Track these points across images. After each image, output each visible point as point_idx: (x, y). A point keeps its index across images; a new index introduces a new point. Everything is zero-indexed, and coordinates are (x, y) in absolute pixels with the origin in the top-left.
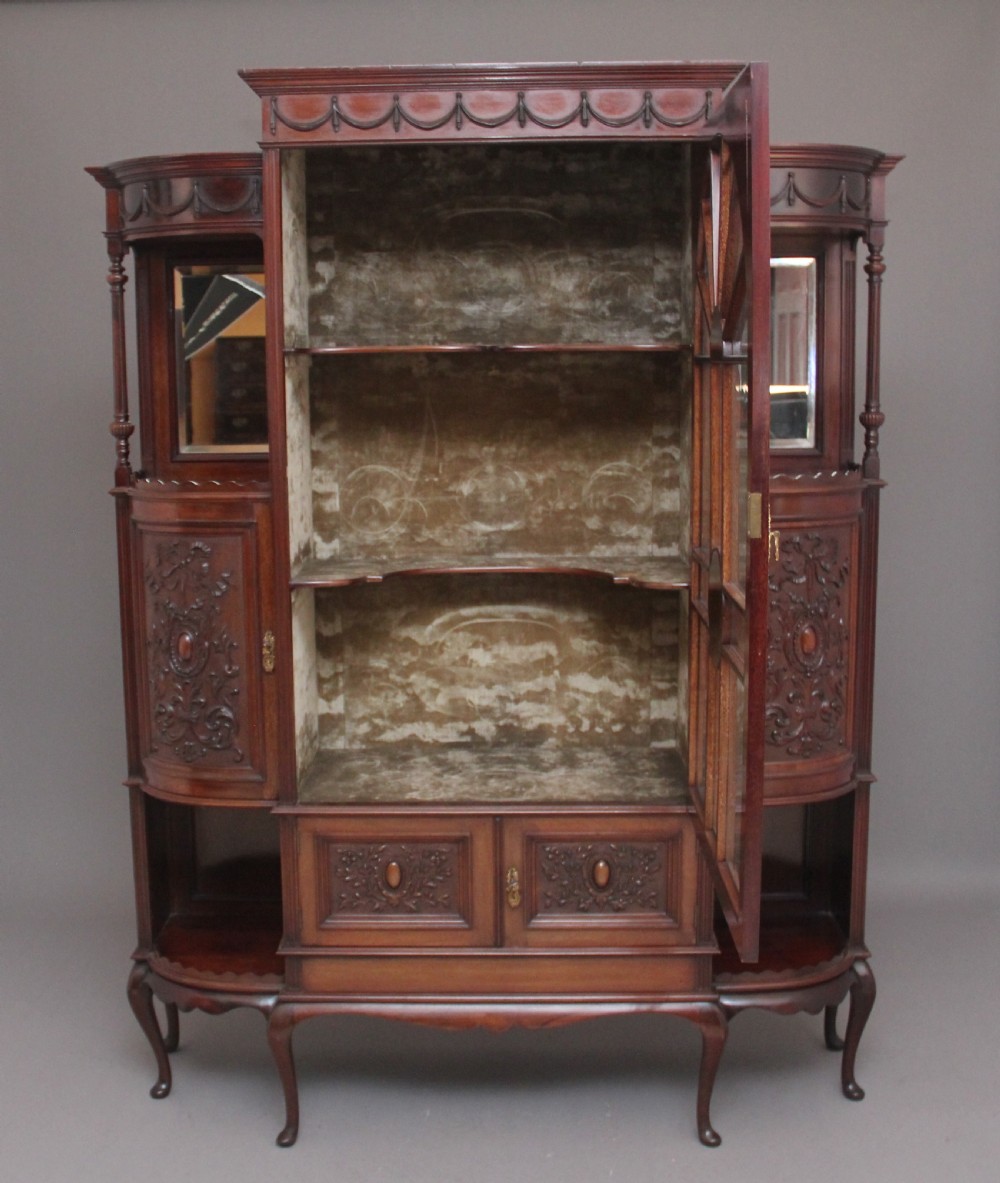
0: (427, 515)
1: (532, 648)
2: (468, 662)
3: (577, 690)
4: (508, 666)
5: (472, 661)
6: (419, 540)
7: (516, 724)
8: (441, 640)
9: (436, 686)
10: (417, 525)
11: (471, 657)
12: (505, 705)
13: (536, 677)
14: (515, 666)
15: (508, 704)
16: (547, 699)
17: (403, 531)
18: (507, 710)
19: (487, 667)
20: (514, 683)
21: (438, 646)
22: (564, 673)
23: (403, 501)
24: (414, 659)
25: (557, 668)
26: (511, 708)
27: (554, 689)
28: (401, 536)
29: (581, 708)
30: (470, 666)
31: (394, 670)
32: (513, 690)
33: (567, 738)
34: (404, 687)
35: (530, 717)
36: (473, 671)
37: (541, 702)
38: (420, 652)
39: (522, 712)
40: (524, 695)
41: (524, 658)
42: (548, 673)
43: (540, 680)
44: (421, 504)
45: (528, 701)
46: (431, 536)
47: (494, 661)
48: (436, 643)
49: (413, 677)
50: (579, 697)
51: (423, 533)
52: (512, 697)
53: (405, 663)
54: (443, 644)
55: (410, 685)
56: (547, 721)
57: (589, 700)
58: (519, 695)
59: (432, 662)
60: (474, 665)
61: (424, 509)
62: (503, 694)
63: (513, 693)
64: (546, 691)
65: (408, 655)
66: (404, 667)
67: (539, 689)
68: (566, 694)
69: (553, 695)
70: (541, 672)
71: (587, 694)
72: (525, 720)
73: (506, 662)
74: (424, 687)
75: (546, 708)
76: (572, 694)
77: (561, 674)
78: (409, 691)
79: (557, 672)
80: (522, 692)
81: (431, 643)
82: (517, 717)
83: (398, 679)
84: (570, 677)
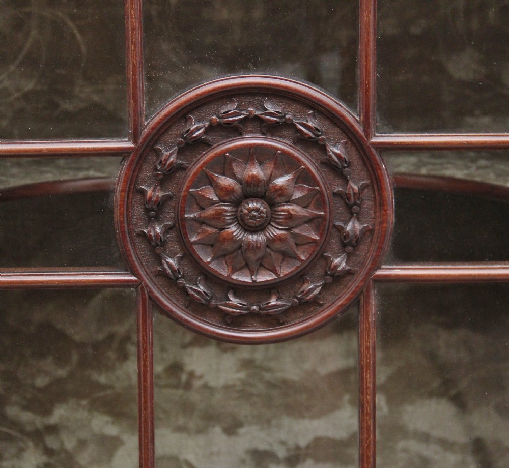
0: (84, 49)
2: (184, 377)
3: (425, 438)
5: (192, 375)
6: (67, 106)
8: (121, 329)
9: (112, 430)
10: (62, 72)
11: (189, 368)
13: (334, 408)
17: (29, 85)
19: (226, 387)
20: (286, 421)
21: (115, 345)
23: (29, 15)
24: (62, 373)
25: (384, 388)
28: (26, 96)
30: (188, 386)
31: (15, 398)
32: (283, 436)
34: (38, 436)
36: (194, 396)
38: (75, 357)
40: (308, 447)
41: (308, 366)
44: (71, 24)
45: (317, 460)
46: (96, 98)
47: (242, 375)
48: (111, 337)
49: (59, 413)
51: (77, 90)
52: (281, 453)
53: (40, 382)
54: (126, 339)
55: (53, 430)
58: (298, 448)
59: (103, 379)
60: (197, 383)
61: (78, 36)
62: (262, 447)
63: (283, 443)
65: (48, 364)
66: (39, 390)
68: (401, 444)
71: (446, 445)
73: (267, 376)
74: (83, 435)
76: (414, 446)
78: (51, 442)
80: (303, 443)
81: (101, 337)
83: (26, 417)
84: (409, 408)
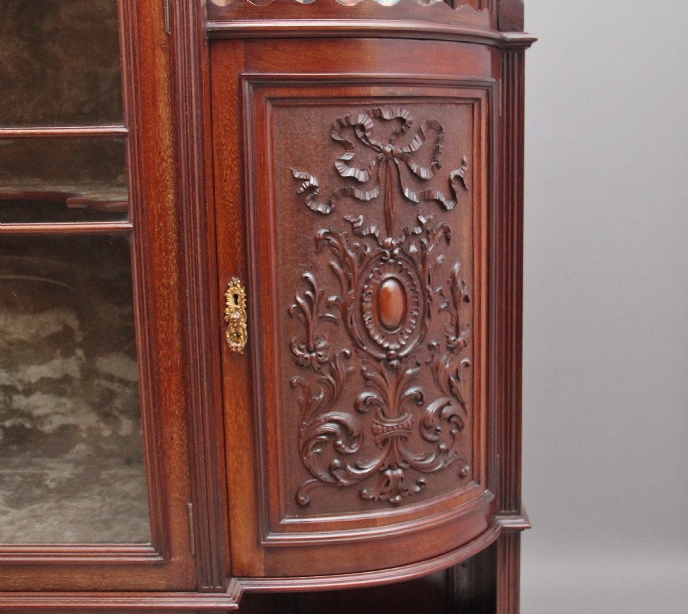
1: (42, 318)
3: (111, 378)
4: (10, 343)
7: (28, 425)
12: (11, 399)
13: (52, 358)
14: (22, 344)
15: (15, 397)
16: (69, 390)
18: (15, 405)
22: (91, 354)
25: (80, 345)
26: (20, 401)
27: (78, 375)
29: (118, 403)
32: (20, 376)
33: (103, 445)
35: (47, 416)
37: (62, 394)
39: (36, 407)
40: (36, 383)
41: (33, 331)
42: (67, 353)
43: (57, 362)
45: (44, 393)
50: (115, 387)
52: (20, 387)
56: (71, 420)
57: (128, 391)
58: (30, 384)
62: (7, 382)
63: (20, 381)
64: (66, 378)
67: (57, 376)
68: (96, 382)
69: (77, 384)
70: (59, 351)
71: (124, 382)
72: (41, 419)
73: (7, 337)
75: (68, 403)
76: (104, 383)
77: (86, 354)
79: (79, 352)
80: (33, 381)
82: (27, 415)
84: (100, 359)
